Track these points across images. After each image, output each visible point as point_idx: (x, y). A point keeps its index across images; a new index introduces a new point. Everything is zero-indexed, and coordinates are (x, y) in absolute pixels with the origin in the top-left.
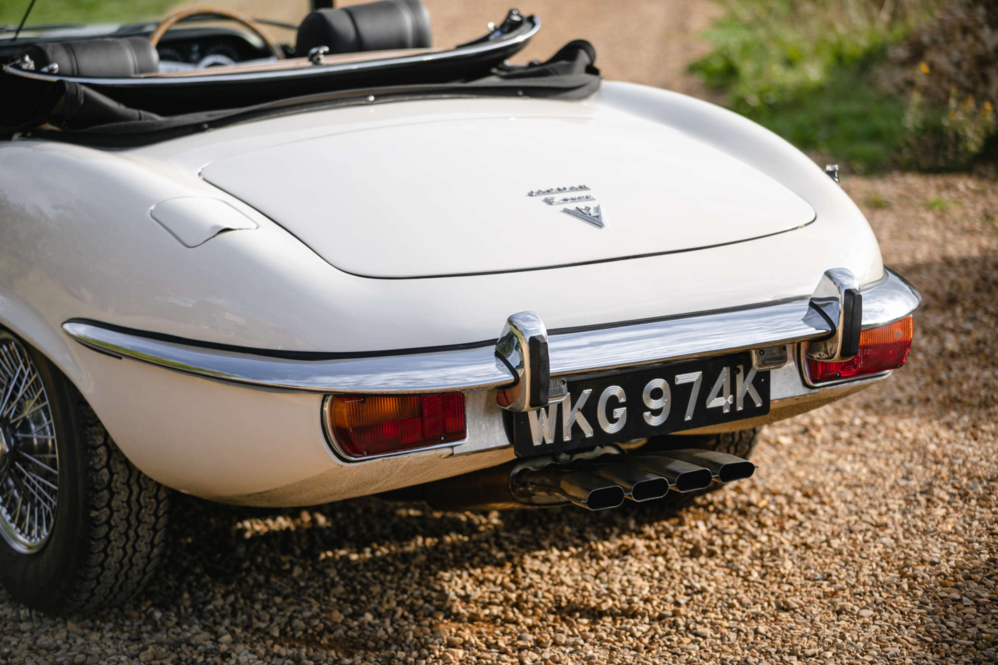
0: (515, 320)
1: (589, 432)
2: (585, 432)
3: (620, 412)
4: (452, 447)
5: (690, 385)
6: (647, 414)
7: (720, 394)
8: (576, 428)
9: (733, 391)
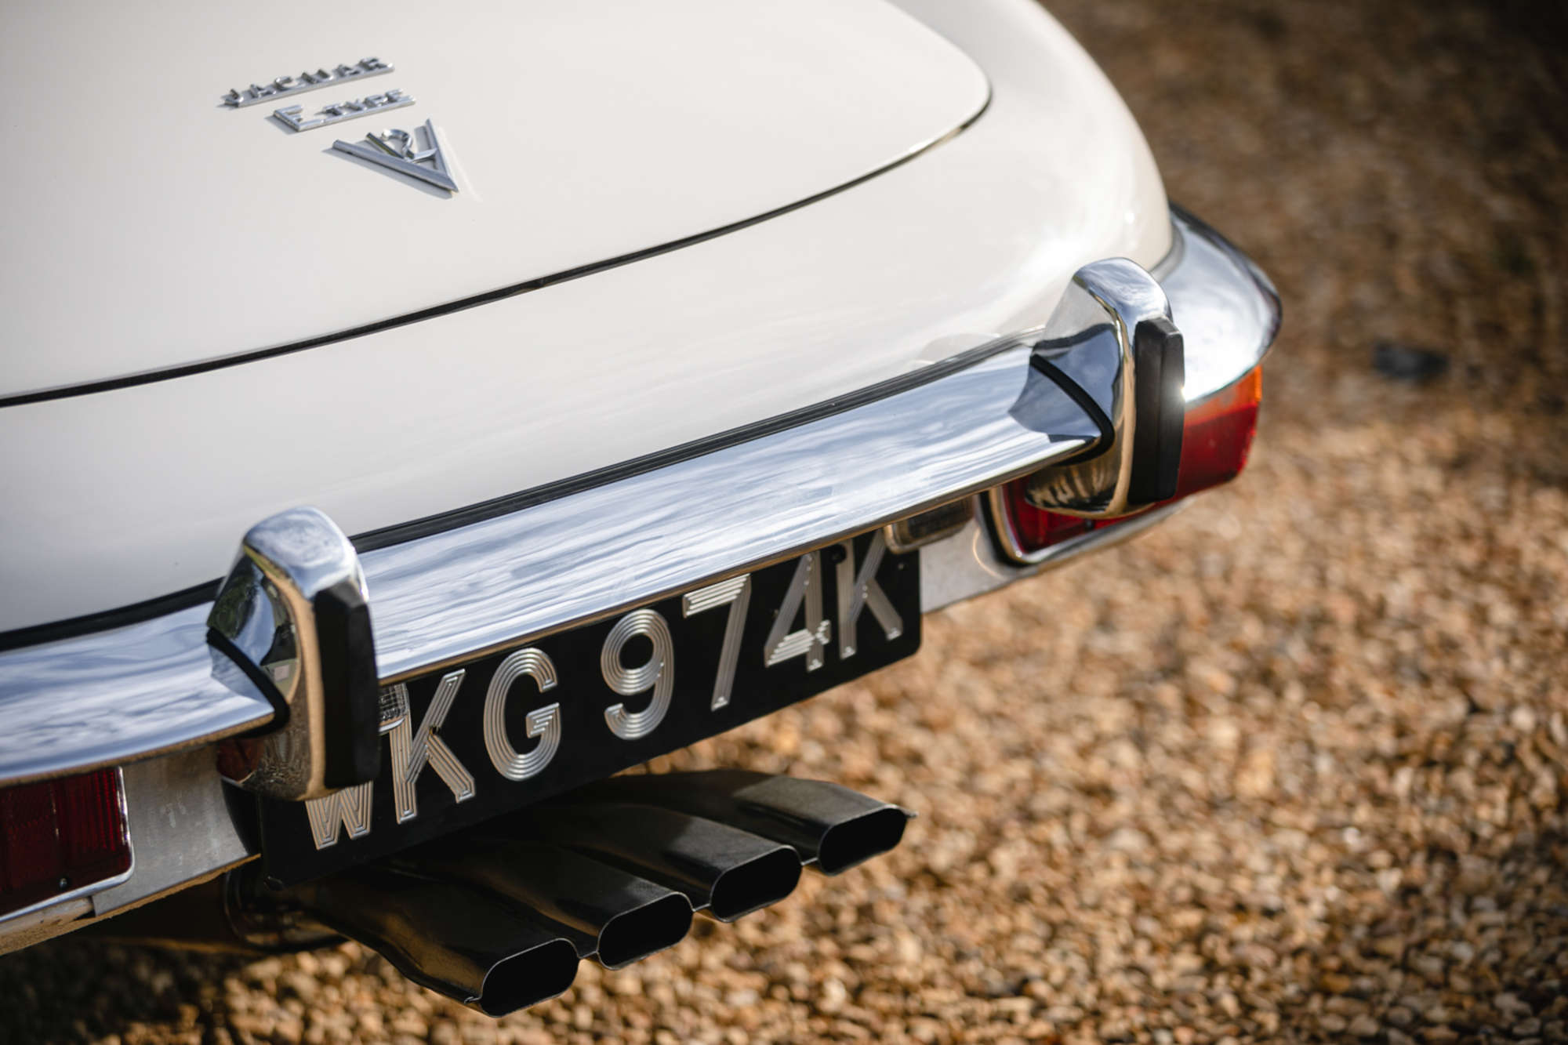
0: (258, 536)
1: (462, 787)
2: (456, 790)
3: (543, 721)
4: (89, 897)
5: (721, 613)
6: (616, 709)
7: (798, 624)
8: (428, 782)
9: (830, 610)
